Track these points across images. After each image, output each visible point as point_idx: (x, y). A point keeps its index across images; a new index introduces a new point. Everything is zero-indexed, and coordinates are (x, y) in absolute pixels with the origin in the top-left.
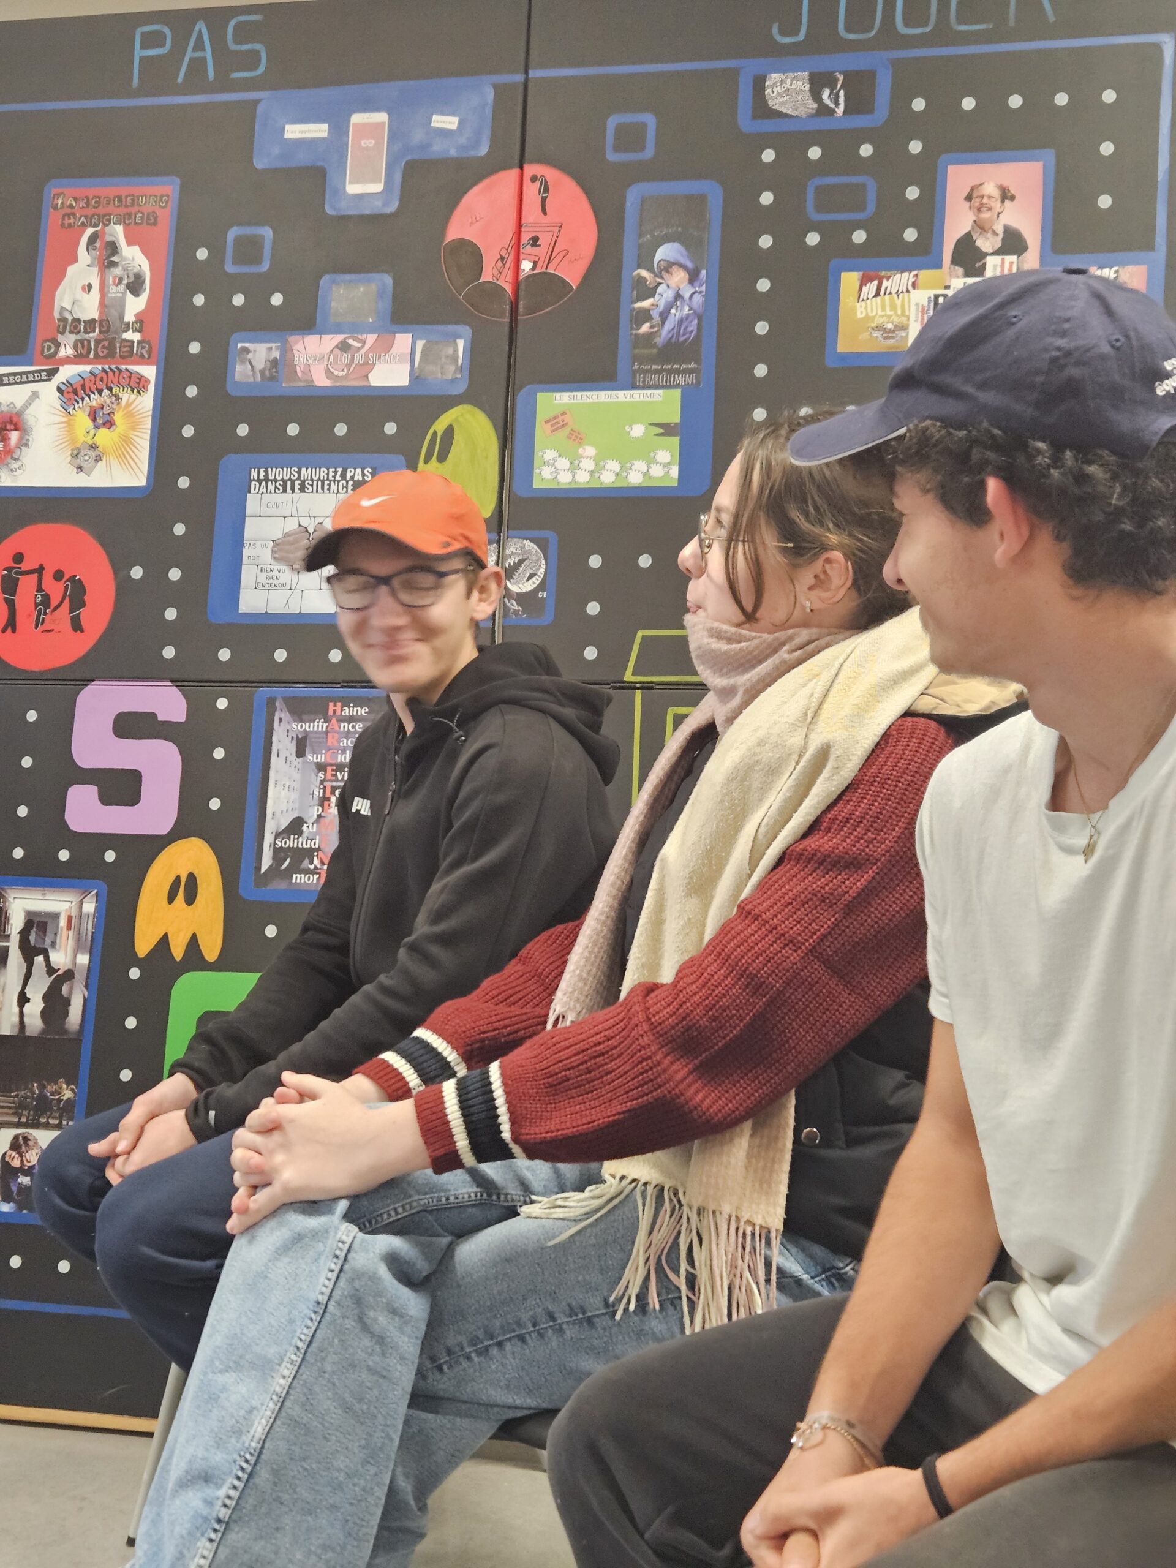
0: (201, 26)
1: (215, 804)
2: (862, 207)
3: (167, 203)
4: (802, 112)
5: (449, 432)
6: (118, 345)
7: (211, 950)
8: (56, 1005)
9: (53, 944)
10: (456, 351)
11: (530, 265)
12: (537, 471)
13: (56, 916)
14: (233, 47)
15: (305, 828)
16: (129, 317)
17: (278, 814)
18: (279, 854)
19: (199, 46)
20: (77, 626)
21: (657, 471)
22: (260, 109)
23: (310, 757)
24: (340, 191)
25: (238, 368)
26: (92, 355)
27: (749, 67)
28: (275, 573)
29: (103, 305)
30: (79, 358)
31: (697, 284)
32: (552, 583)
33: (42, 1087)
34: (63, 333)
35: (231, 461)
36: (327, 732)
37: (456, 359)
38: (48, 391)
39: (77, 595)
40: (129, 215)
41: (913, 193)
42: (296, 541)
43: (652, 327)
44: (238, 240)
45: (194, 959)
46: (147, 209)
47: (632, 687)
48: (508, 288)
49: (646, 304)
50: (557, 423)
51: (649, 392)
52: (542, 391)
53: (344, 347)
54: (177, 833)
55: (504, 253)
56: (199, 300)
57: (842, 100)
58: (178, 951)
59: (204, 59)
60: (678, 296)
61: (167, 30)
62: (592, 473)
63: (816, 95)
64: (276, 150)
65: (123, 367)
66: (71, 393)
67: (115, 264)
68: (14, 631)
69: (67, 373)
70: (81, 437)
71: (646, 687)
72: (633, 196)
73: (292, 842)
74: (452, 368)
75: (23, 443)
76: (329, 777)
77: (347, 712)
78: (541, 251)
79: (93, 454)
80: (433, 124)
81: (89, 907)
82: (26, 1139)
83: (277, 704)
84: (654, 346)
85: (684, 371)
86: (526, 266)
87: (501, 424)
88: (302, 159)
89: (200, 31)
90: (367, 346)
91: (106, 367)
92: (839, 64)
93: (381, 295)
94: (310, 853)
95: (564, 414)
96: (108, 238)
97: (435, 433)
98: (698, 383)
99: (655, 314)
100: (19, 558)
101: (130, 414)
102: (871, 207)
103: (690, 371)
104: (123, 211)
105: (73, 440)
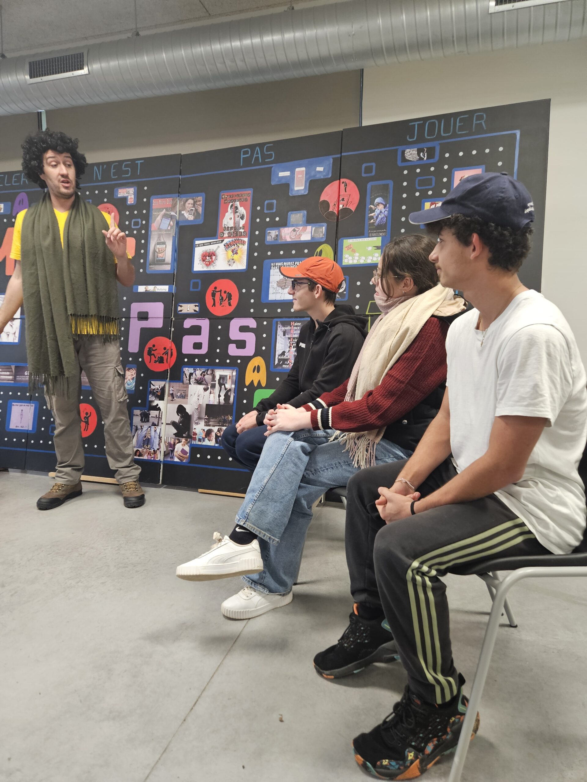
0: (258, 148)
1: (264, 348)
2: (431, 185)
3: (250, 195)
4: (415, 160)
5: (321, 251)
7: (264, 384)
8: (227, 397)
9: (226, 383)
10: (323, 230)
11: (342, 206)
12: (343, 260)
13: (227, 376)
14: (266, 153)
15: (285, 354)
16: (241, 226)
17: (279, 350)
18: (279, 360)
19: (257, 153)
20: (230, 305)
21: (375, 259)
22: (273, 169)
23: (287, 336)
24: (293, 190)
25: (268, 237)
26: (232, 236)
27: (400, 148)
28: (278, 290)
29: (234, 223)
30: (229, 237)
31: (386, 208)
32: (347, 290)
33: (224, 417)
34: (225, 231)
35: (266, 262)
36: (291, 330)
37: (322, 232)
38: (222, 245)
39: (230, 297)
40: (241, 199)
41: (445, 180)
42: (283, 281)
43: (374, 221)
44: (268, 204)
45: (259, 386)
46: (245, 197)
47: (368, 316)
48: (336, 212)
49: (372, 214)
50: (349, 247)
51: (373, 238)
52: (345, 239)
53: (294, 230)
54: (255, 355)
55: (335, 203)
56: (258, 220)
57: (426, 155)
58: (256, 384)
59: (259, 157)
60: (381, 212)
61: (249, 150)
62: (358, 260)
63: (419, 154)
64: (277, 180)
65: (240, 239)
66: (227, 246)
67: (237, 212)
68: (215, 306)
69: (226, 241)
70: (230, 257)
71: (372, 316)
72: (369, 186)
73: (282, 357)
74: (322, 234)
75: (216, 259)
76: (291, 341)
77: (296, 324)
78: (345, 202)
79: (233, 261)
80: (317, 170)
81: (234, 373)
82: (221, 429)
83: (278, 323)
84: (375, 226)
85: (382, 232)
86: (341, 206)
87: (334, 250)
88: (283, 181)
89: (257, 150)
90: (300, 230)
91: (236, 239)
92: (425, 146)
93: (303, 216)
94: (287, 360)
95: (350, 245)
96: (235, 206)
97: (317, 252)
98: (386, 235)
99: (375, 217)
100: (216, 288)
101: (242, 251)
102: (434, 184)
103: (384, 232)
104: (239, 198)
105: (228, 258)
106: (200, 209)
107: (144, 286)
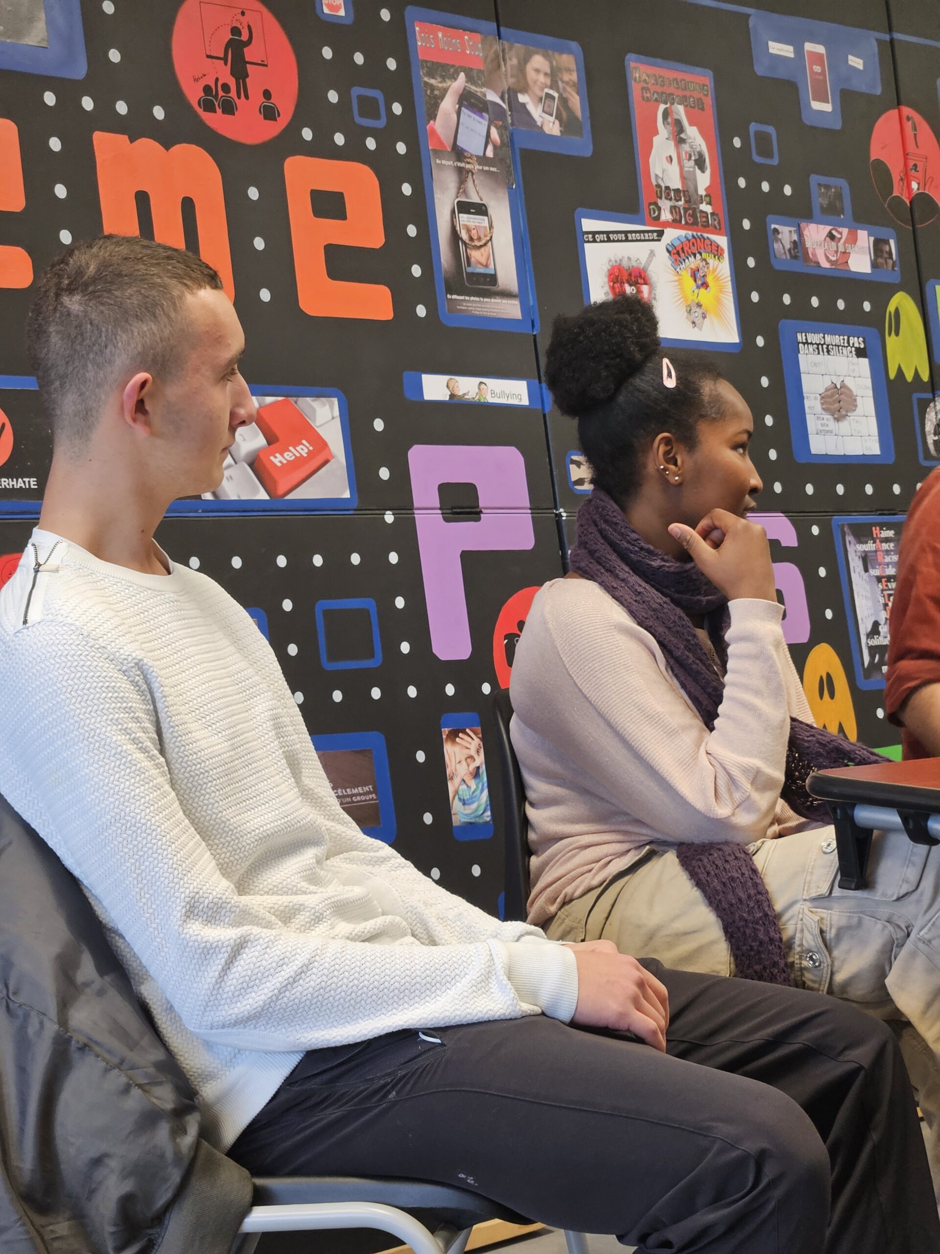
1: (829, 614)
3: (708, 91)
5: (898, 312)
6: (698, 215)
7: (852, 733)
11: (915, 186)
15: (879, 628)
16: (702, 192)
17: (863, 619)
18: (871, 651)
22: (750, 24)
23: (871, 572)
24: (810, 106)
25: (775, 246)
26: (683, 222)
28: (825, 421)
29: (682, 177)
34: (660, 198)
35: (784, 325)
36: (876, 551)
38: (660, 248)
42: (832, 395)
44: (758, 135)
46: (695, 96)
48: (908, 202)
52: (938, 284)
53: (831, 236)
55: (902, 174)
56: (742, 182)
64: (767, 63)
65: (706, 235)
66: (677, 253)
67: (683, 141)
70: (692, 298)
73: (875, 641)
76: (884, 587)
77: (883, 534)
78: (919, 177)
79: (699, 311)
80: (849, 63)
83: (845, 529)
88: (784, 74)
90: (844, 238)
91: (695, 233)
96: (675, 116)
97: (890, 313)
101: (717, 279)
104: (682, 94)
105: (685, 298)
106: (576, 102)
107: (444, 379)
